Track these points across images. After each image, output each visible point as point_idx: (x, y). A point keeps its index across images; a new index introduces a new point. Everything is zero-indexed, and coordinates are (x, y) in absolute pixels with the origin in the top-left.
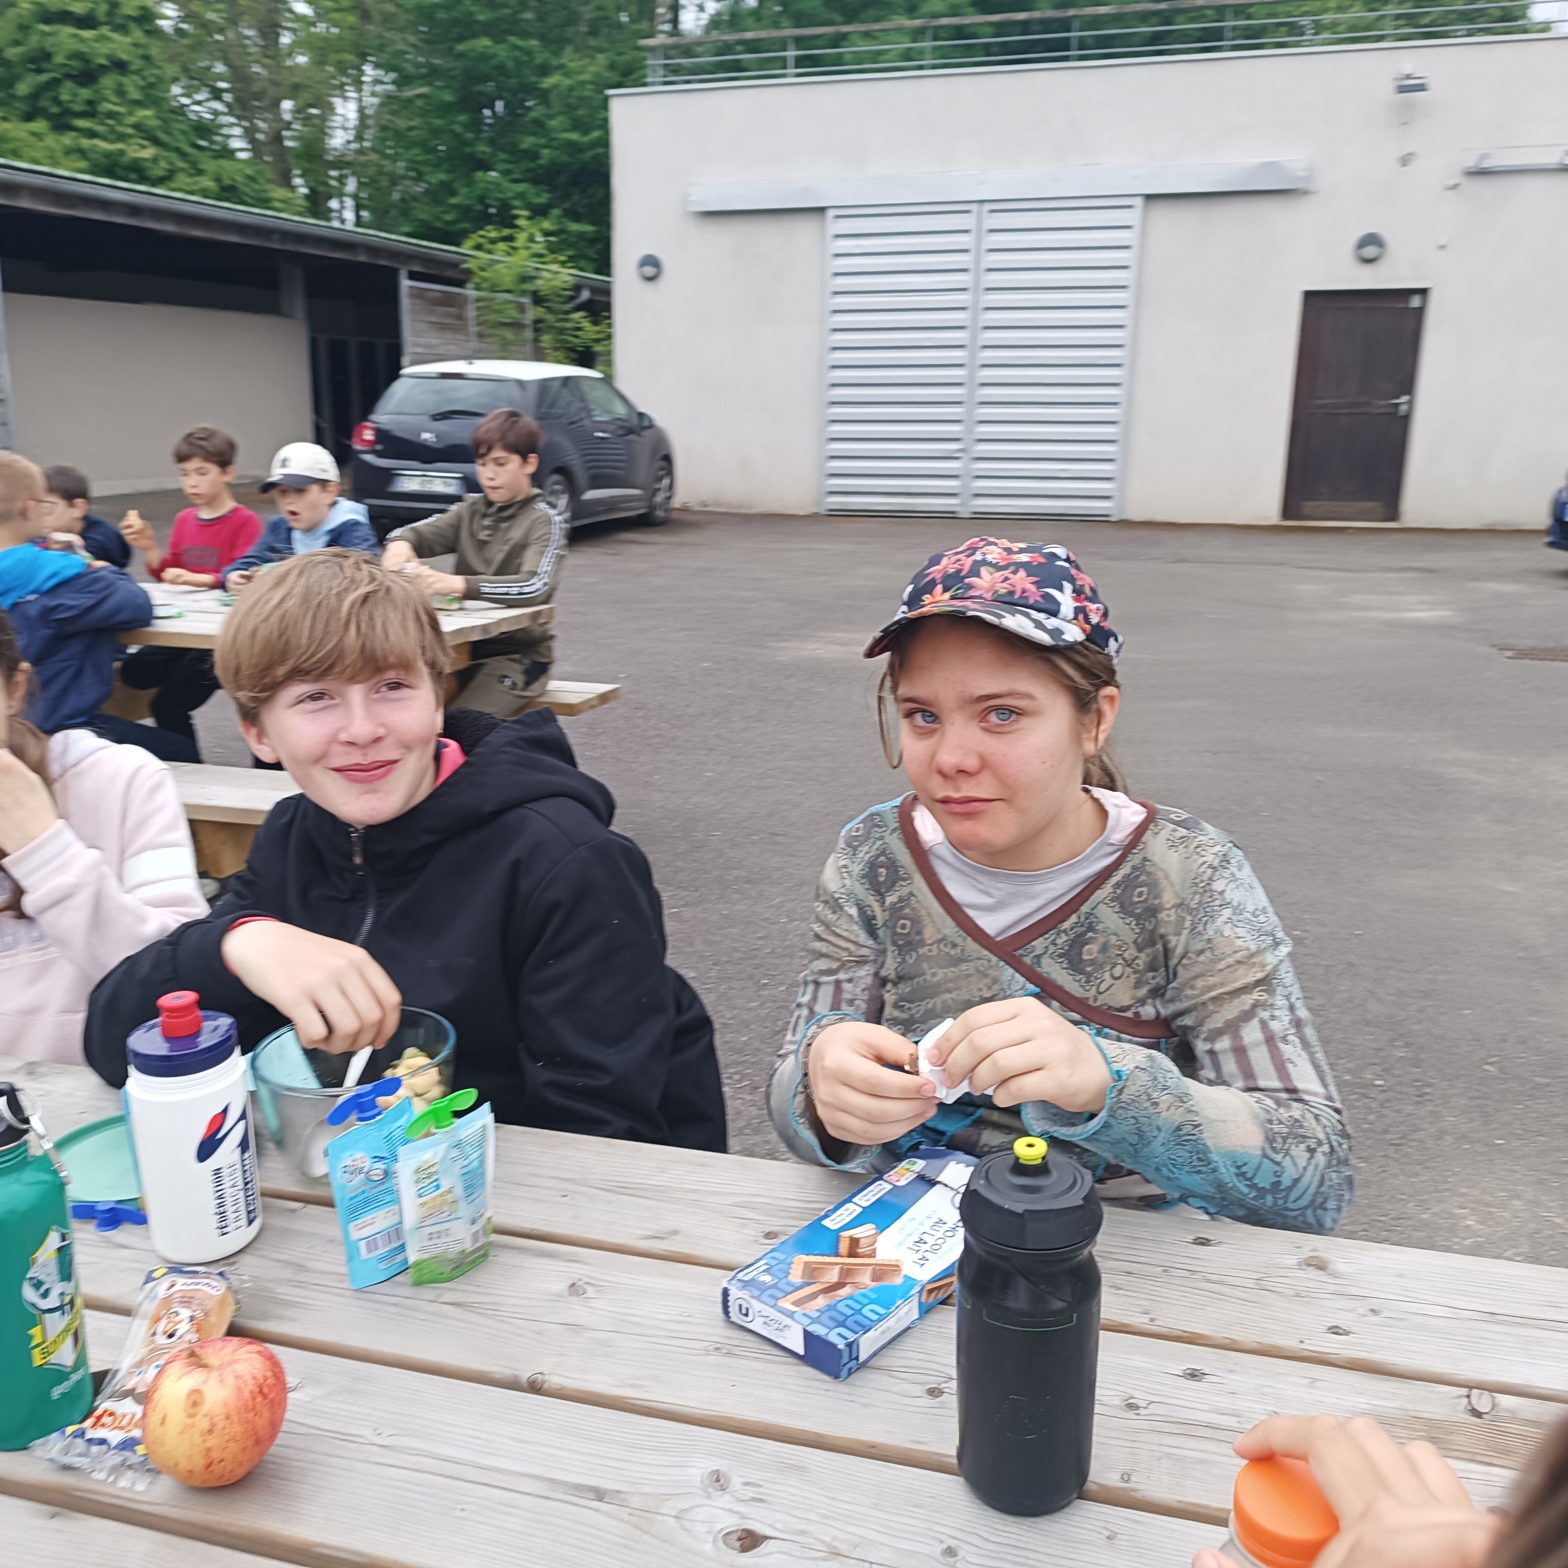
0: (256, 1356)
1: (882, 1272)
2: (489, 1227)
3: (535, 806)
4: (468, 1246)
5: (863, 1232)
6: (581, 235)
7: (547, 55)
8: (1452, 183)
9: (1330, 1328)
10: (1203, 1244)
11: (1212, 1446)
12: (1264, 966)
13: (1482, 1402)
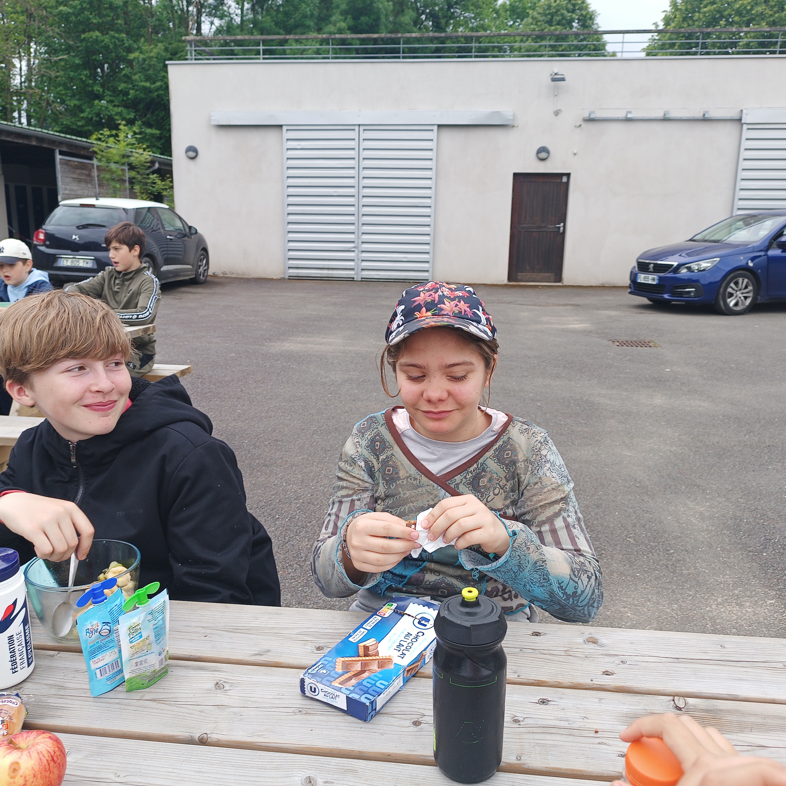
0: (48, 740)
1: (383, 663)
2: (168, 656)
3: (172, 426)
4: (157, 667)
5: (370, 642)
6: (152, 135)
7: (131, 42)
8: (579, 124)
9: (604, 672)
10: (537, 635)
11: (558, 737)
12: (564, 492)
13: (680, 702)
